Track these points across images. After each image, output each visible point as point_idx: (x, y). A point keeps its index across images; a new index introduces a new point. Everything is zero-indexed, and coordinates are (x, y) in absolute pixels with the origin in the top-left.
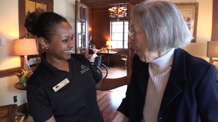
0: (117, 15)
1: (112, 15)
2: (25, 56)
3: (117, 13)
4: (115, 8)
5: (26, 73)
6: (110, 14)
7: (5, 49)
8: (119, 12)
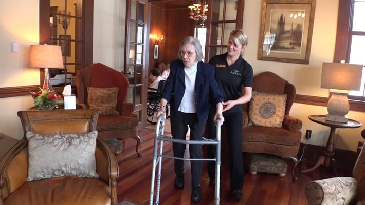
0: (200, 16)
1: (193, 16)
2: (45, 70)
3: (200, 14)
4: (198, 5)
5: (44, 92)
6: (191, 15)
7: (19, 57)
8: (204, 12)
